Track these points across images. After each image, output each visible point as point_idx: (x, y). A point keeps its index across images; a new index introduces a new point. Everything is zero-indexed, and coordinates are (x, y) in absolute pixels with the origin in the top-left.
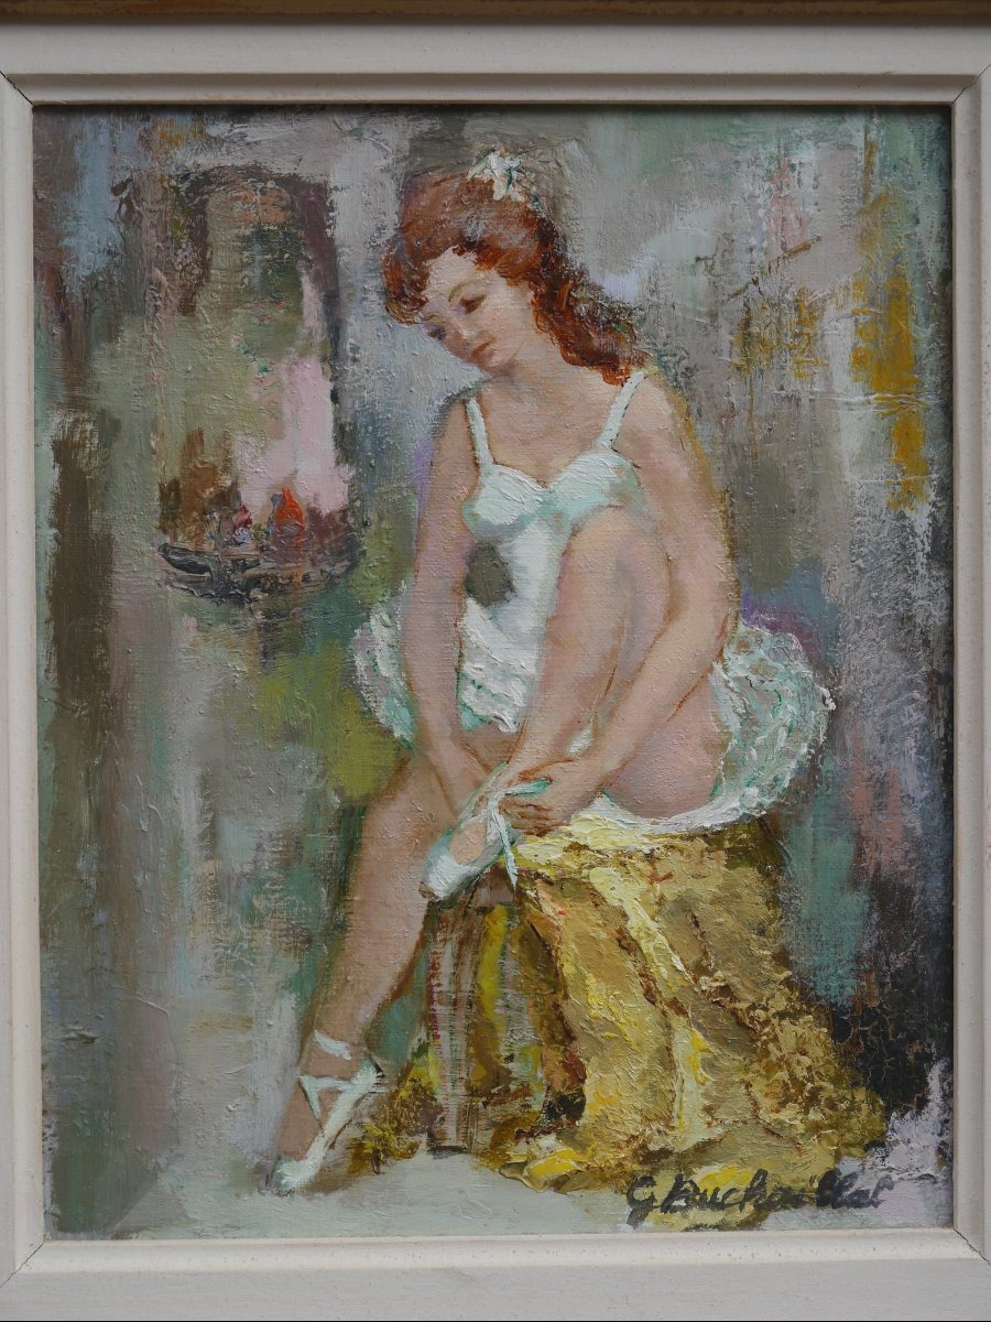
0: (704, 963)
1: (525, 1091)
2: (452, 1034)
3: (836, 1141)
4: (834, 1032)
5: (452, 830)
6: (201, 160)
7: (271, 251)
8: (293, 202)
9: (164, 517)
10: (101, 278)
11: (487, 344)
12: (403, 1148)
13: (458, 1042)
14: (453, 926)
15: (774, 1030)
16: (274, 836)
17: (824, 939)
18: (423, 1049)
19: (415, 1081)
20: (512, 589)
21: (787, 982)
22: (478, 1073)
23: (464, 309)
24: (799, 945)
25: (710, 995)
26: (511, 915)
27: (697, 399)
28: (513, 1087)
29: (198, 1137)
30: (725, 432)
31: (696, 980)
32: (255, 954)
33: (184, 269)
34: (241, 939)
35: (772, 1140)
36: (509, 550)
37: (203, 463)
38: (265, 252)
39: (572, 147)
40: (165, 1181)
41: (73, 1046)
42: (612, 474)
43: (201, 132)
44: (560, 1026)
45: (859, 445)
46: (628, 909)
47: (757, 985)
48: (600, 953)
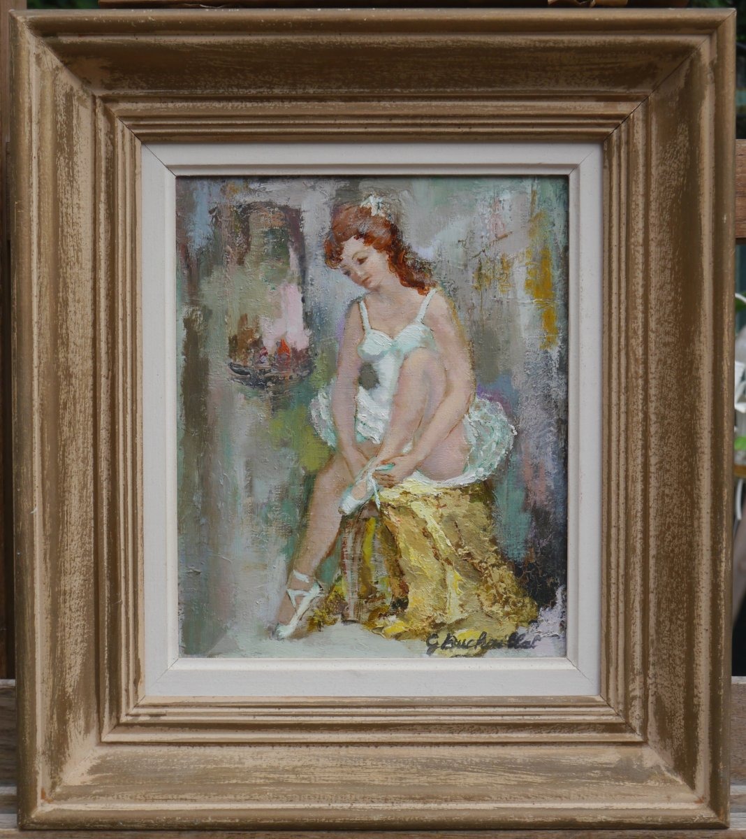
0: (460, 543)
1: (383, 597)
2: (352, 572)
3: (516, 620)
5: (352, 485)
6: (247, 199)
7: (277, 238)
8: (286, 217)
9: (231, 351)
10: (204, 250)
11: (367, 278)
12: (331, 621)
13: (354, 576)
14: (353, 526)
15: (489, 572)
16: (277, 487)
17: (511, 533)
18: (339, 579)
19: (336, 592)
20: (378, 383)
21: (496, 551)
22: (363, 589)
23: (358, 263)
24: (501, 535)
25: (462, 557)
26: (377, 523)
27: (458, 302)
28: (378, 595)
29: (244, 615)
30: (470, 316)
31: (456, 550)
32: (268, 537)
33: (239, 246)
34: (262, 531)
35: (489, 619)
36: (377, 366)
37: (247, 328)
38: (273, 238)
39: (405, 193)
40: (230, 633)
41: (191, 575)
42: (422, 334)
43: (247, 187)
44: (398, 570)
45: (528, 321)
46: (427, 520)
47: (482, 552)
48: (415, 539)
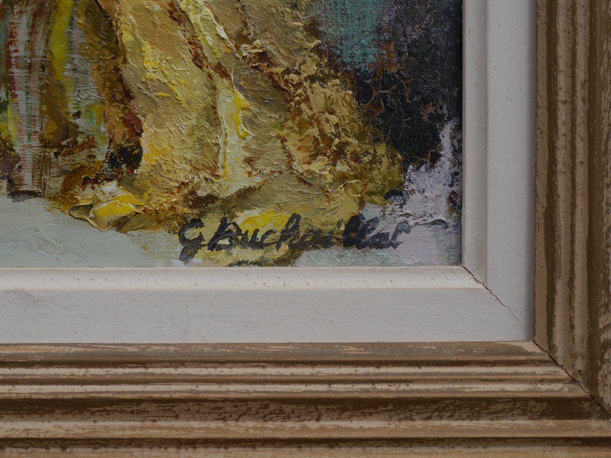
0: (245, 33)
1: (90, 143)
2: (27, 93)
3: (360, 190)
4: (358, 94)
13: (33, 101)
15: (305, 92)
17: (349, 12)
18: (3, 106)
21: (317, 50)
24: (327, 17)
28: (80, 140)
31: (237, 47)
35: (305, 189)
47: (291, 52)
48: (154, 24)
